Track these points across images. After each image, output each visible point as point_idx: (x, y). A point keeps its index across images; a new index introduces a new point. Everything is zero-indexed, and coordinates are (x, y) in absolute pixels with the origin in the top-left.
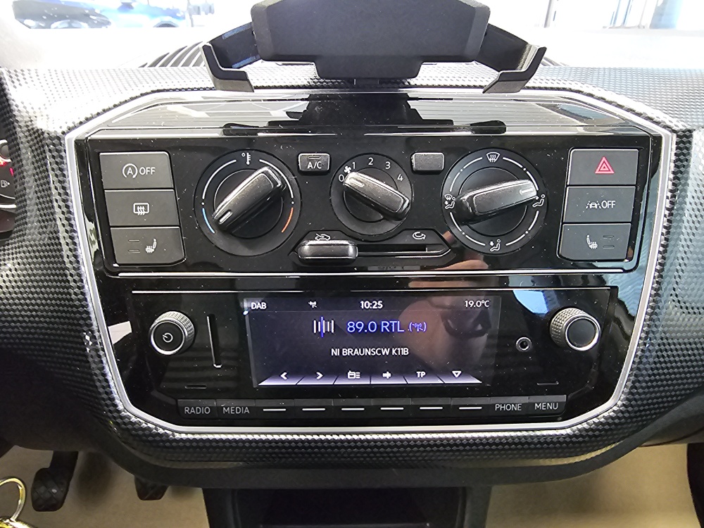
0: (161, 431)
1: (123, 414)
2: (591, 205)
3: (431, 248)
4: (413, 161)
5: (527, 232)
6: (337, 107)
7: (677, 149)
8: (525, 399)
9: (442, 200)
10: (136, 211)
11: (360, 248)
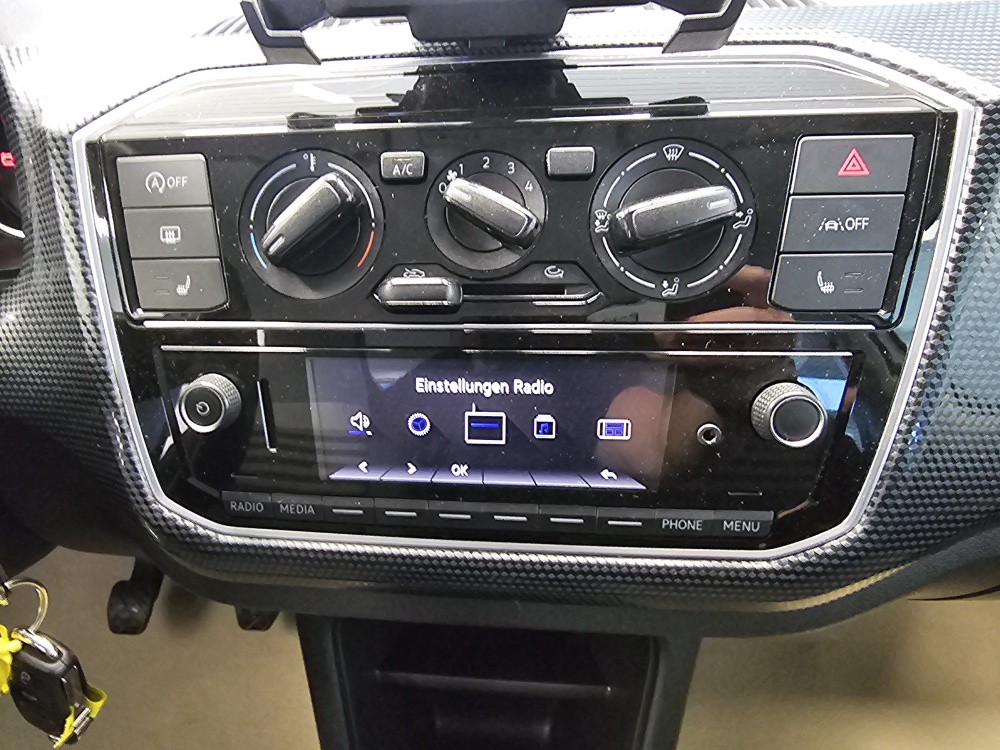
0: (201, 531)
1: (154, 506)
2: (827, 225)
3: (572, 290)
4: (548, 161)
5: (721, 267)
6: (446, 83)
7: (981, 133)
8: (710, 515)
9: (590, 218)
10: (164, 237)
11: (467, 289)
